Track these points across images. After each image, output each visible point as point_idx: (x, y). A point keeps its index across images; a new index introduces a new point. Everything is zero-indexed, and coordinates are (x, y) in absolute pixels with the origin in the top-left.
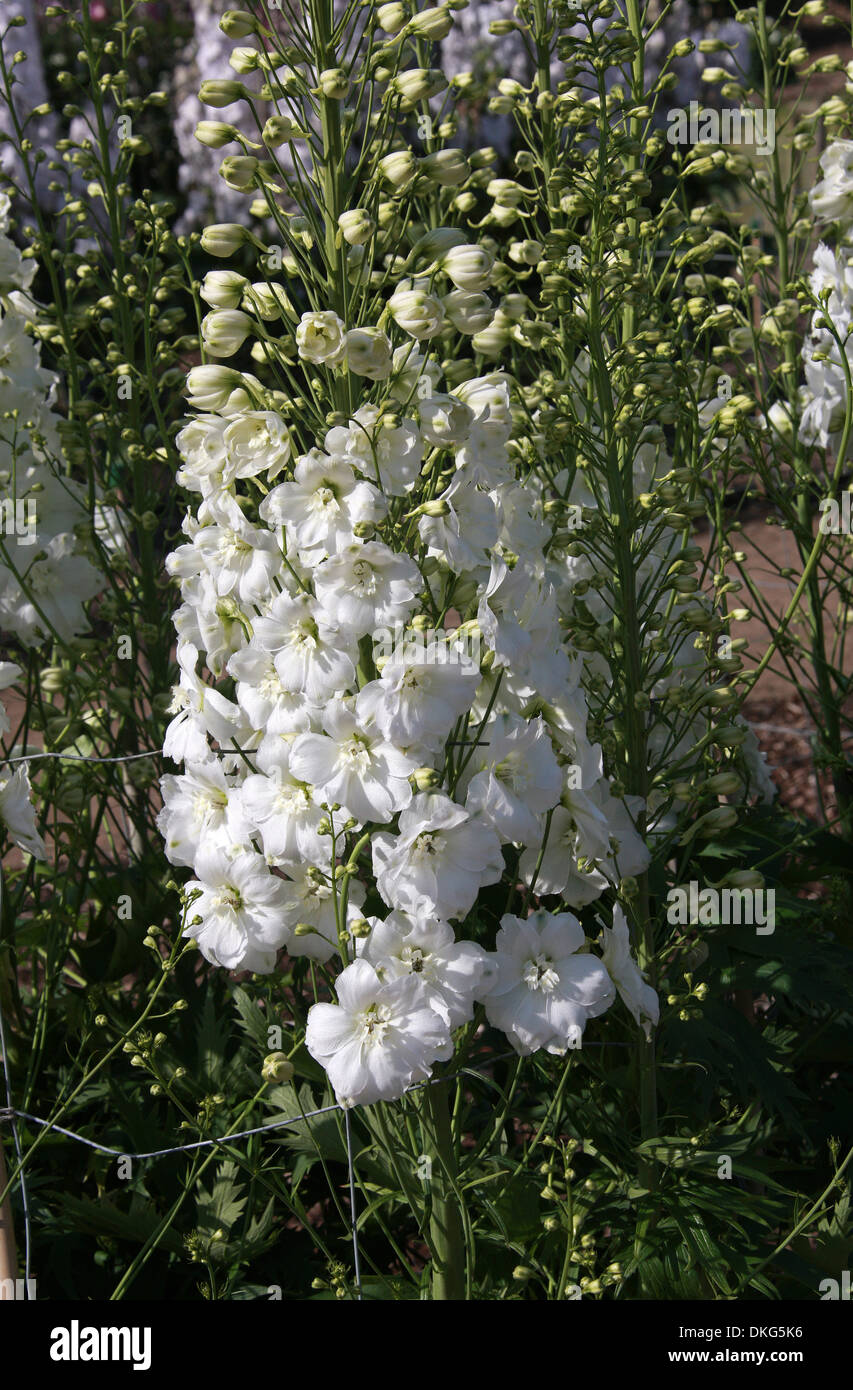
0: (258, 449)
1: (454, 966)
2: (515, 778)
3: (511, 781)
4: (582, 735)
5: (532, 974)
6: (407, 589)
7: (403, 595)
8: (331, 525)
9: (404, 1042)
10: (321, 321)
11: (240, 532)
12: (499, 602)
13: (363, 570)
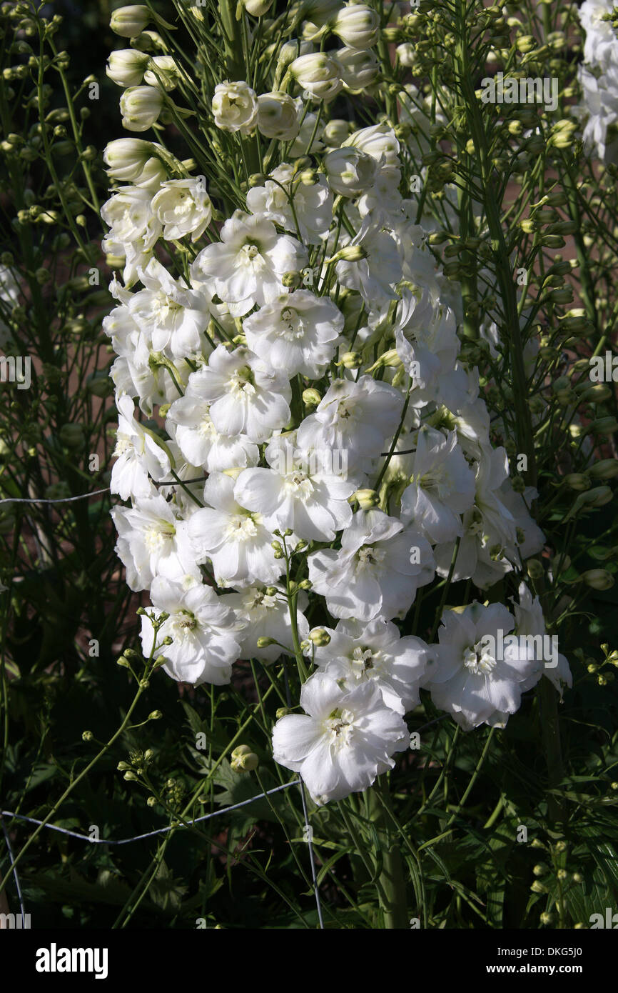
0: (184, 215)
1: (400, 660)
2: (438, 486)
3: (436, 490)
4: (485, 440)
5: (472, 659)
6: (332, 329)
7: (329, 334)
8: (257, 278)
9: (366, 740)
10: (235, 92)
11: (172, 295)
12: (411, 331)
13: (289, 316)
